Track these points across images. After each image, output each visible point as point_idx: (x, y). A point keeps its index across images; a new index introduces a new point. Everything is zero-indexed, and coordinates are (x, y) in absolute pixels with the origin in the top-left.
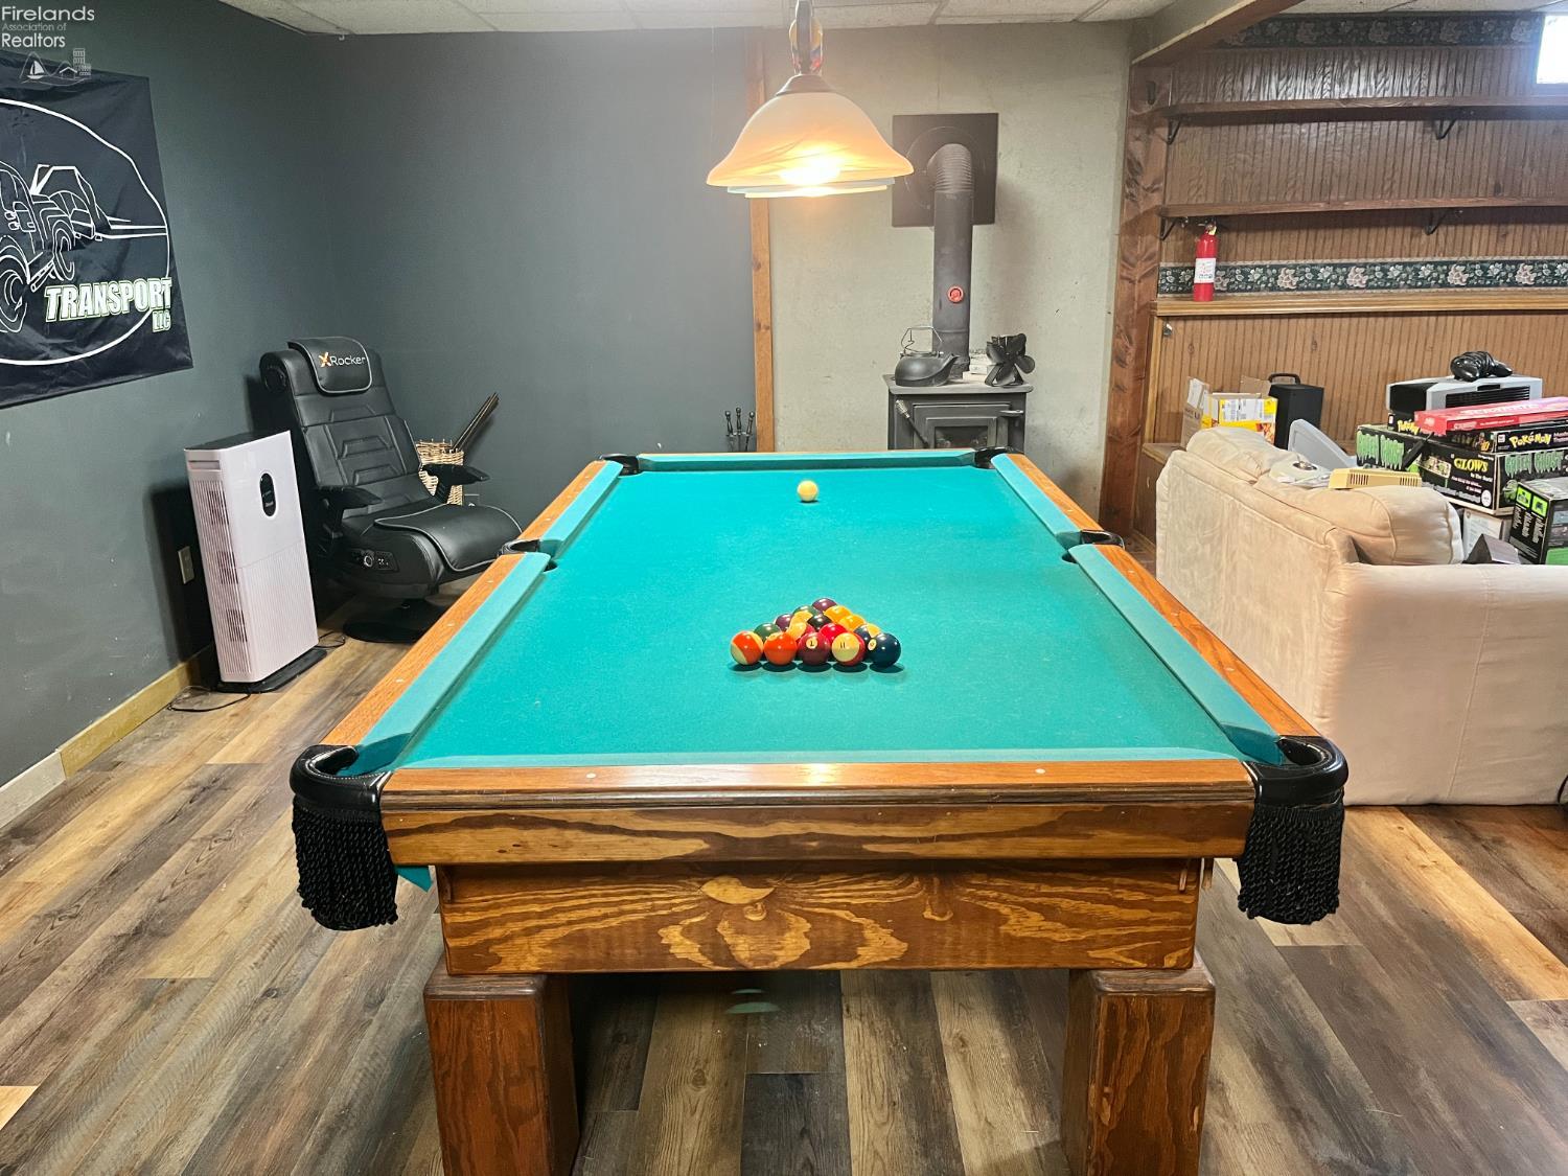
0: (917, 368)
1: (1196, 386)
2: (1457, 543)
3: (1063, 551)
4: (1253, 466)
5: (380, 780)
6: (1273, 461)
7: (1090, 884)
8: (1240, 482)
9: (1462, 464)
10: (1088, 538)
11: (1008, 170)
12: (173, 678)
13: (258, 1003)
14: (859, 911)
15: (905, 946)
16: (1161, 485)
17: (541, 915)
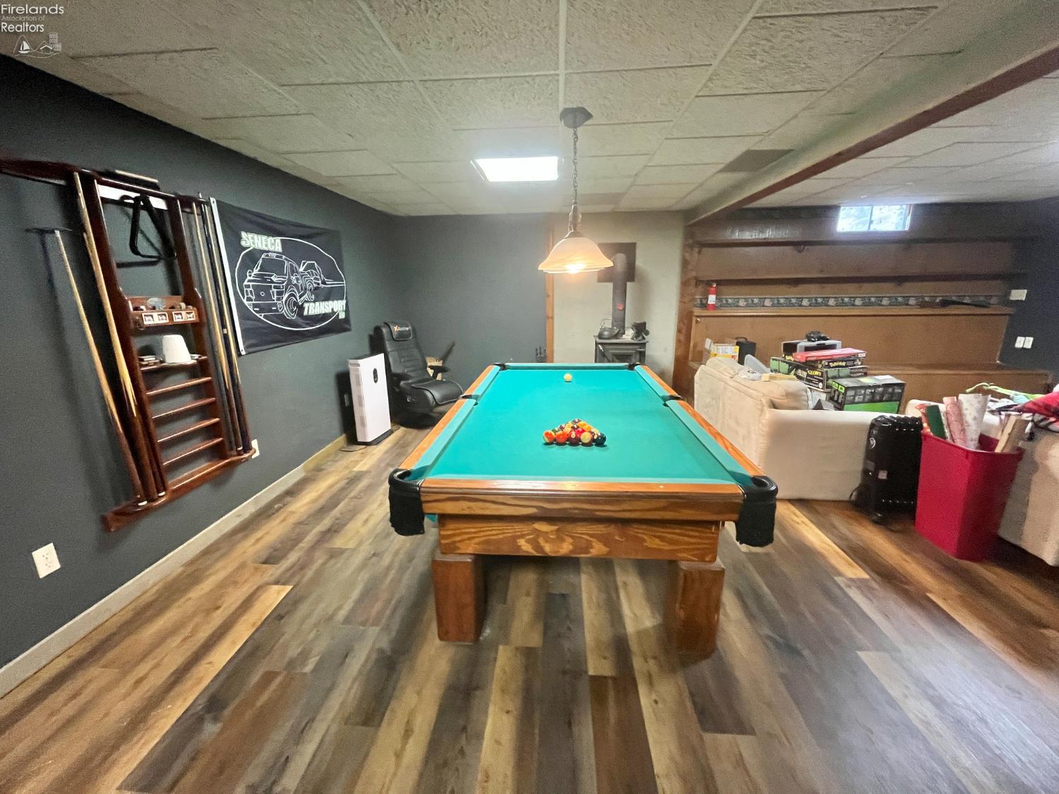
0: (606, 333)
1: (708, 341)
2: (810, 402)
3: (663, 402)
4: (732, 372)
5: (420, 482)
6: (739, 370)
7: (677, 528)
8: (727, 378)
9: (811, 373)
10: (673, 398)
11: (640, 263)
12: (341, 439)
13: (371, 558)
14: (591, 536)
15: (608, 549)
16: (697, 377)
17: (475, 533)
